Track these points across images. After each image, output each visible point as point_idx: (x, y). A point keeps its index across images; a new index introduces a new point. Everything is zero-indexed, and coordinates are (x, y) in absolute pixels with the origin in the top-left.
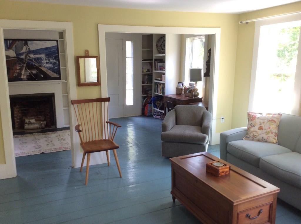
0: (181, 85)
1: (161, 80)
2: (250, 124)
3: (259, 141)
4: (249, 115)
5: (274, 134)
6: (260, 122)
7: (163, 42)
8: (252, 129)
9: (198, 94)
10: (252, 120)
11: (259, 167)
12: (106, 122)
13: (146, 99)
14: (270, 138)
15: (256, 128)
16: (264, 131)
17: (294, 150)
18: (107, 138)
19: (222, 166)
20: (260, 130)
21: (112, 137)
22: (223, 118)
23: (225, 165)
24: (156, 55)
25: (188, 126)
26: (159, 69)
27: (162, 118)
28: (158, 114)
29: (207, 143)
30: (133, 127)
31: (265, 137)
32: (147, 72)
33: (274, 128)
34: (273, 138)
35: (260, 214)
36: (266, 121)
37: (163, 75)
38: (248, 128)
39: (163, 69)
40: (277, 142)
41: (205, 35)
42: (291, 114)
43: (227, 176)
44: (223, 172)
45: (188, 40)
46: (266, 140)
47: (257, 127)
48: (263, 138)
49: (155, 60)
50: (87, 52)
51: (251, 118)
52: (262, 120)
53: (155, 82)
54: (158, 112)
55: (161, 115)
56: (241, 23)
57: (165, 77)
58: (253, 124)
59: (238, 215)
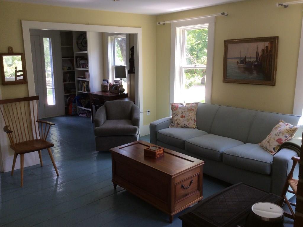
0: (106, 82)
1: (85, 78)
2: (174, 114)
3: (182, 127)
4: (172, 106)
5: (193, 121)
6: (182, 111)
7: (83, 40)
8: (176, 118)
9: (124, 90)
10: (175, 110)
11: (185, 149)
12: (37, 121)
13: (69, 97)
14: (191, 124)
15: (179, 117)
16: (186, 119)
17: (209, 132)
18: (39, 138)
19: (157, 149)
20: (182, 118)
21: (44, 136)
22: (148, 111)
23: (160, 148)
24: (77, 52)
25: (119, 120)
26: (81, 67)
27: (88, 116)
28: (84, 112)
29: (137, 134)
30: (56, 127)
31: (187, 123)
32: (68, 70)
33: (193, 116)
34: (192, 124)
35: (192, 184)
36: (186, 110)
37: (86, 73)
38: (172, 117)
39: (85, 66)
40: (196, 127)
41: (126, 34)
42: (204, 103)
43: (162, 157)
44: (159, 154)
45: (110, 38)
46: (187, 126)
47: (179, 115)
48: (185, 124)
49: (77, 57)
50: (11, 49)
51: (174, 108)
52: (183, 109)
53: (77, 80)
54: (83, 110)
55: (87, 113)
56: (159, 23)
57: (88, 75)
58: (176, 114)
59: (175, 186)
